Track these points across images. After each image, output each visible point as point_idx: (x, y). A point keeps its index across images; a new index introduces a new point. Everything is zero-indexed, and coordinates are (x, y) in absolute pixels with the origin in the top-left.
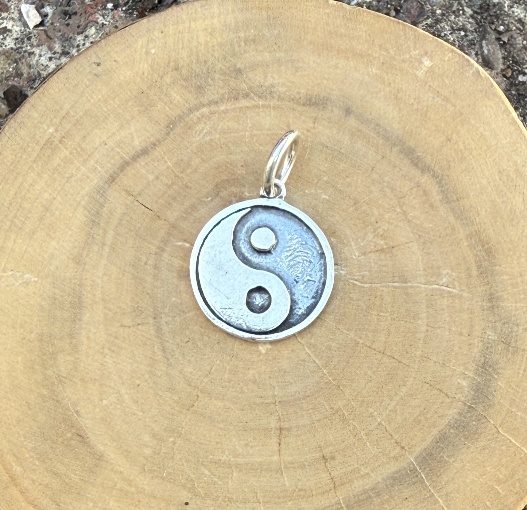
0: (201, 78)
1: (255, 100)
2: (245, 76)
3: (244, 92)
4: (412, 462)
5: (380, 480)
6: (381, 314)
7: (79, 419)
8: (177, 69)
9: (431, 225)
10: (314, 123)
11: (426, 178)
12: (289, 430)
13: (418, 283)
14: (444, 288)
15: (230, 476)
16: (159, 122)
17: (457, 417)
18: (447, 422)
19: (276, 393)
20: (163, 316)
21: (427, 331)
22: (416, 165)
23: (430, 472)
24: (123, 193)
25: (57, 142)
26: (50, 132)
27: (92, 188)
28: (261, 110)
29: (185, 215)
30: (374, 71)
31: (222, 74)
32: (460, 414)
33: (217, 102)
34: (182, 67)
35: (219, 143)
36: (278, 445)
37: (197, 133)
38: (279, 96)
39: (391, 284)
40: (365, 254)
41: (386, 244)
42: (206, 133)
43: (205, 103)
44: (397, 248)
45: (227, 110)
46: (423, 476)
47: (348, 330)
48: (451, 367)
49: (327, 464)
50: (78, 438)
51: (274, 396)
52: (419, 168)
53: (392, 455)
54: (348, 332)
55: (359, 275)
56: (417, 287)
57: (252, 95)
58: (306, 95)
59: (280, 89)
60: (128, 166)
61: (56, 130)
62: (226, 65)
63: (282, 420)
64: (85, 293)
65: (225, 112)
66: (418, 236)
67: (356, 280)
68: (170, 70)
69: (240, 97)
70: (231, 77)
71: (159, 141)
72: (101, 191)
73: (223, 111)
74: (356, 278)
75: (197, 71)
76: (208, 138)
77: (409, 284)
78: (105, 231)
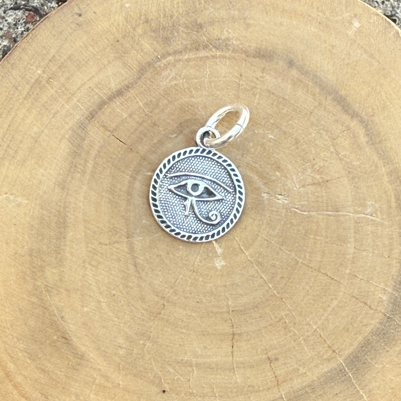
0: (168, 30)
1: (213, 52)
2: (205, 30)
3: (204, 44)
4: (342, 363)
5: (315, 378)
6: (317, 238)
7: (64, 323)
8: (147, 21)
9: (358, 163)
10: (263, 73)
11: (355, 123)
12: (240, 335)
13: (348, 212)
14: (369, 216)
15: (191, 373)
16: (132, 67)
17: (378, 325)
18: (370, 330)
19: (230, 303)
20: (135, 235)
21: (355, 253)
22: (346, 111)
23: (356, 372)
24: (101, 128)
25: (44, 82)
26: (38, 73)
27: (75, 123)
28: (218, 60)
29: (153, 149)
30: (312, 29)
31: (185, 28)
32: (381, 323)
33: (181, 52)
34: (152, 20)
35: (182, 87)
36: (231, 347)
37: (164, 79)
38: (234, 49)
39: (325, 212)
40: (303, 186)
41: (322, 178)
42: (172, 78)
43: (171, 53)
44: (330, 182)
45: (190, 59)
46: (350, 375)
47: (290, 251)
48: (374, 283)
49: (272, 364)
50: (63, 340)
51: (228, 306)
52: (349, 114)
53: (325, 357)
54: (289, 253)
55: (299, 205)
56: (347, 215)
57: (211, 46)
58: (256, 48)
59: (234, 42)
60: (105, 105)
61: (44, 72)
62: (189, 20)
63: (235, 326)
64: (69, 215)
65: (188, 60)
66: (347, 172)
67: (296, 209)
68: (141, 22)
69: (201, 48)
70: (193, 31)
71: (132, 84)
72: (83, 127)
73: (186, 60)
74: (296, 206)
75: (164, 23)
76: (173, 83)
77: (341, 213)
78: (86, 161)
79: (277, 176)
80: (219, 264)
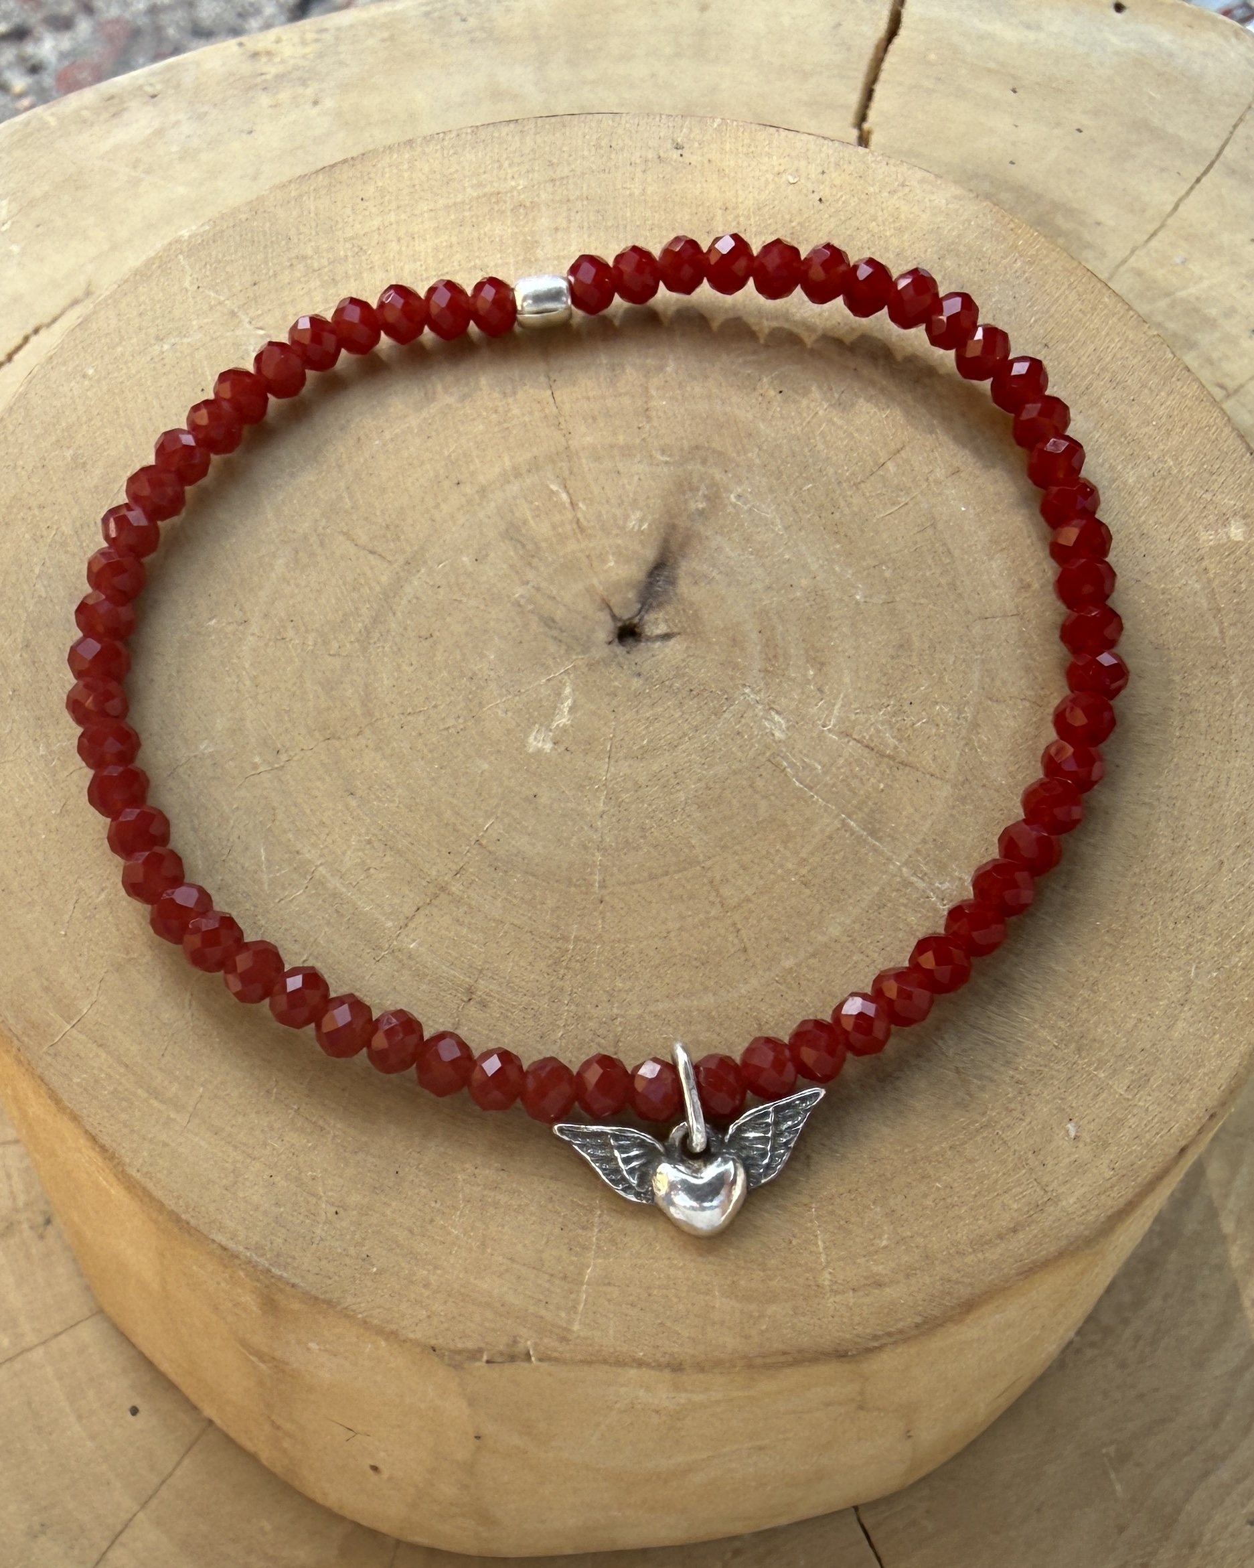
79: (805, 675)
80: (538, 742)
